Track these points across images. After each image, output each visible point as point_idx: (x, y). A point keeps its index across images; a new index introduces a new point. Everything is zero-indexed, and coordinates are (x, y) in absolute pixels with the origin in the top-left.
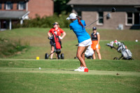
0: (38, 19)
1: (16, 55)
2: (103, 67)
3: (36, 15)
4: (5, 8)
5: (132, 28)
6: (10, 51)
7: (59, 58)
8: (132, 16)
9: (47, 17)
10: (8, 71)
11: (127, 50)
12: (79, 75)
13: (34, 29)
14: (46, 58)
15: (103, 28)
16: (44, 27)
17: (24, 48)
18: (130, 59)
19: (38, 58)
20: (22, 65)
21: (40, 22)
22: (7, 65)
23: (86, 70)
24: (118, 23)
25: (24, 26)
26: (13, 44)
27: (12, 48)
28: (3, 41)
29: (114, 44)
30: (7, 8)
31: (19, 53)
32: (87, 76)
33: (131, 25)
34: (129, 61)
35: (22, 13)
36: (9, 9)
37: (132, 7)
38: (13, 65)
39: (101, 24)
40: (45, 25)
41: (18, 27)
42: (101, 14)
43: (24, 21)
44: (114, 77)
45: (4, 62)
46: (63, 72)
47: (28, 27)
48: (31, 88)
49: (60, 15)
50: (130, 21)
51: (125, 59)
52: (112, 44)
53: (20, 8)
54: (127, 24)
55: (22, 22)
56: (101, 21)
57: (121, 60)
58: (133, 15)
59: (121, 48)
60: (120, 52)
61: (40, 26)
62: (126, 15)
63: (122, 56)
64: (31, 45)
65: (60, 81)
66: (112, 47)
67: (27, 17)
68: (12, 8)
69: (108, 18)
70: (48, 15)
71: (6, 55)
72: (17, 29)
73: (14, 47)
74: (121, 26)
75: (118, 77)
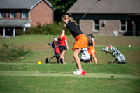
0: (39, 27)
1: (20, 60)
2: (99, 70)
3: (38, 23)
4: (9, 17)
5: (125, 34)
6: (14, 56)
7: (58, 62)
8: (125, 24)
9: (47, 25)
10: (12, 75)
11: (121, 55)
12: (77, 78)
13: (35, 36)
14: (47, 62)
15: (98, 34)
16: (45, 34)
17: (27, 53)
18: (124, 63)
19: (39, 63)
20: (25, 69)
21: (41, 30)
22: (11, 69)
23: (83, 73)
24: (112, 30)
25: (27, 33)
26: (17, 50)
27: (15, 53)
28: (7, 46)
29: (109, 49)
30: (11, 17)
31: (22, 58)
32: (84, 78)
33: (124, 31)
34: (123, 65)
35: (25, 21)
36: (13, 17)
37: (125, 15)
38: (17, 69)
39: (97, 31)
40: (46, 32)
41: (22, 34)
42: (97, 22)
43: (26, 29)
44: (109, 79)
45: (9, 66)
46: (62, 75)
47: (30, 34)
48: (33, 90)
49: (60, 23)
50: (123, 28)
51: (119, 62)
52: (107, 49)
53: (23, 17)
54: (120, 31)
55: (24, 29)
56: (97, 28)
57: (115, 64)
58: (127, 23)
59: (116, 52)
60: (114, 56)
61: (41, 33)
62: (120, 23)
63: (117, 60)
64: (33, 51)
65: (59, 83)
66: (107, 52)
67: (29, 25)
68: (15, 17)
69: (103, 25)
70: (49, 23)
71: (11, 60)
72: (20, 36)
73: (17, 52)
74: (116, 33)
75: (112, 79)
